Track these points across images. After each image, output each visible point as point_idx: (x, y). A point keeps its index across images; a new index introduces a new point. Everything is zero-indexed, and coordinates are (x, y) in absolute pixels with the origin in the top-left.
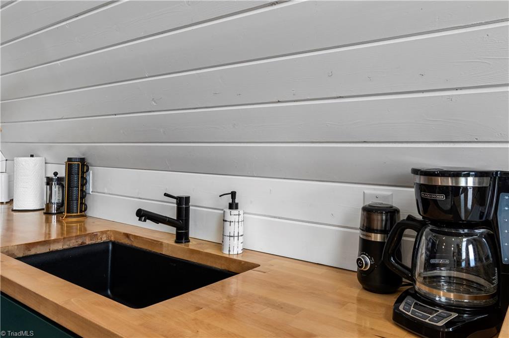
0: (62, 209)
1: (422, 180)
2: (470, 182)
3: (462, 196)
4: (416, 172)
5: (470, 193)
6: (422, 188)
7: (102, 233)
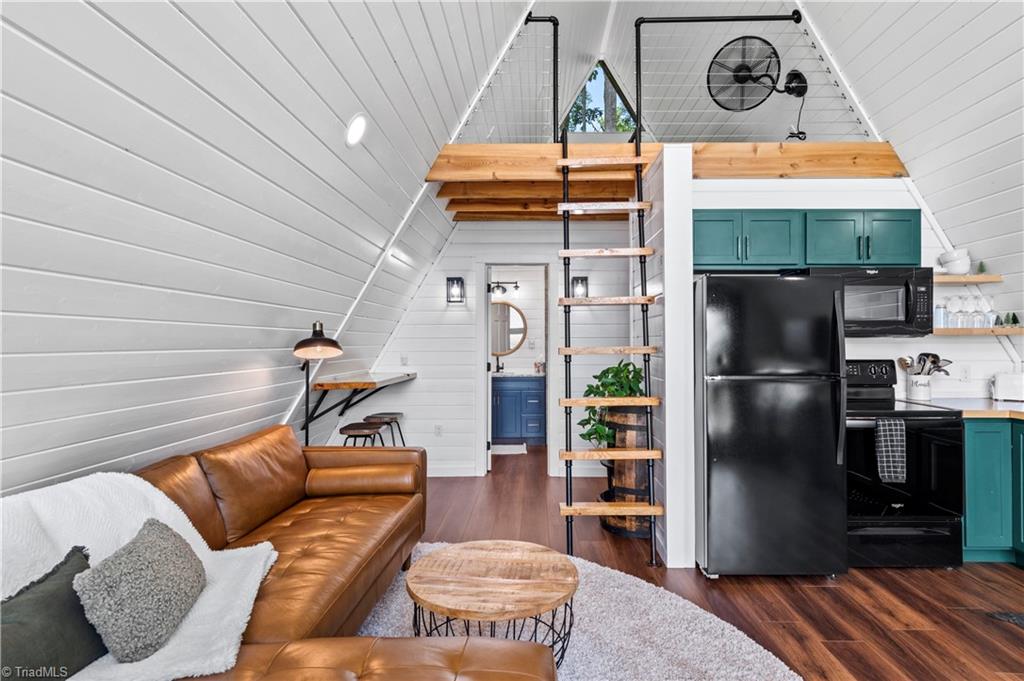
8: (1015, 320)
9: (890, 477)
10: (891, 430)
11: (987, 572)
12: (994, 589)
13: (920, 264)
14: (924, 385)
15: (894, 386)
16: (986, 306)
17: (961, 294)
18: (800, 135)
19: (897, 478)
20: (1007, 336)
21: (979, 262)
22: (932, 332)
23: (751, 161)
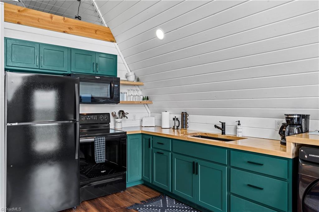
0: (179, 128)
1: (286, 116)
2: (296, 116)
3: (294, 120)
4: (285, 115)
5: (296, 119)
6: (287, 118)
7: (198, 133)
8: (148, 99)
9: (99, 161)
10: (100, 142)
11: (133, 190)
12: (133, 196)
13: (117, 76)
14: (120, 123)
15: (110, 123)
16: (140, 93)
17: (132, 89)
18: (78, 18)
19: (101, 161)
20: (147, 104)
21: (137, 77)
22: (119, 102)
23: (49, 22)
